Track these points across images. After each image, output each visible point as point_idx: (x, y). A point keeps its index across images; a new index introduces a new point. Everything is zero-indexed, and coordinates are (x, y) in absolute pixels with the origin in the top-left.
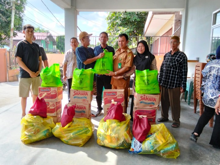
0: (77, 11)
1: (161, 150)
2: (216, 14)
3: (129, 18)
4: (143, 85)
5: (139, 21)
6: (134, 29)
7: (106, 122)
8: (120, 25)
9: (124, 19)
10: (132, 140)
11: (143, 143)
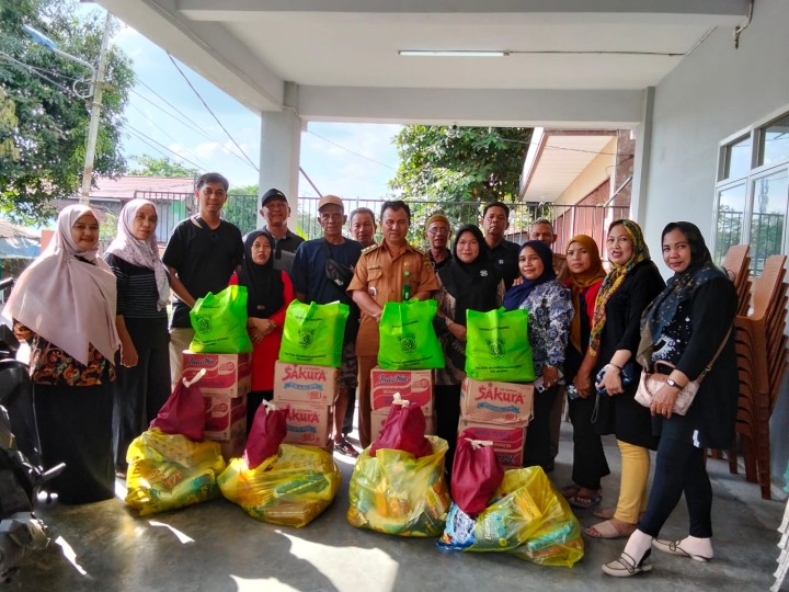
0: (300, 120)
1: (528, 540)
2: (729, 147)
3: (472, 141)
4: (488, 355)
5: (506, 151)
6: (487, 176)
7: (374, 459)
8: (442, 163)
9: (455, 141)
10: (447, 511)
11: (478, 519)
